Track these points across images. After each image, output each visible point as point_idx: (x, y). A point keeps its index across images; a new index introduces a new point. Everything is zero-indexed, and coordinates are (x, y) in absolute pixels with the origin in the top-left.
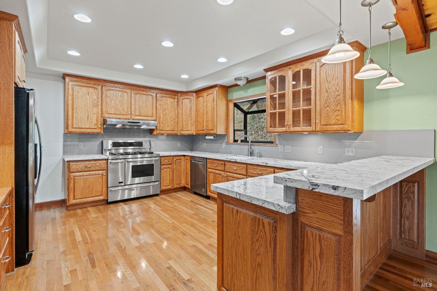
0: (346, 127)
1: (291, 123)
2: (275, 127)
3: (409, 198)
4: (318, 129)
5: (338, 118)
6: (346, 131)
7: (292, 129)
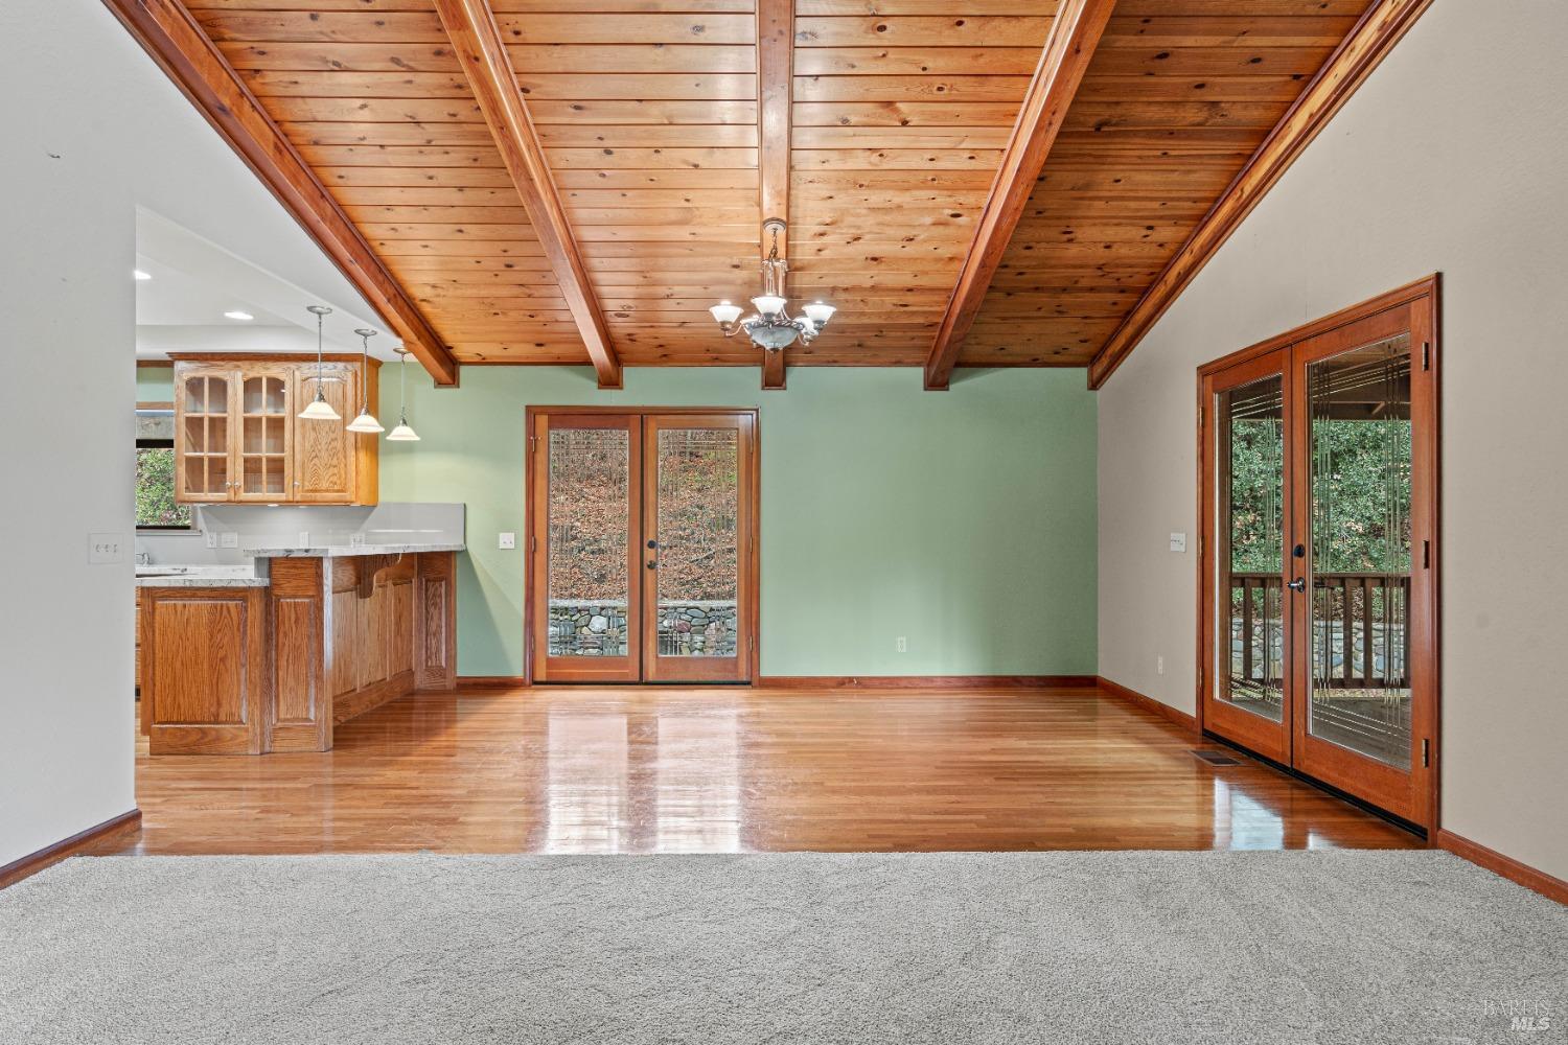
0: (348, 496)
1: (240, 482)
2: (200, 489)
3: (435, 604)
4: (298, 498)
5: (335, 479)
6: (347, 504)
7: (243, 496)
